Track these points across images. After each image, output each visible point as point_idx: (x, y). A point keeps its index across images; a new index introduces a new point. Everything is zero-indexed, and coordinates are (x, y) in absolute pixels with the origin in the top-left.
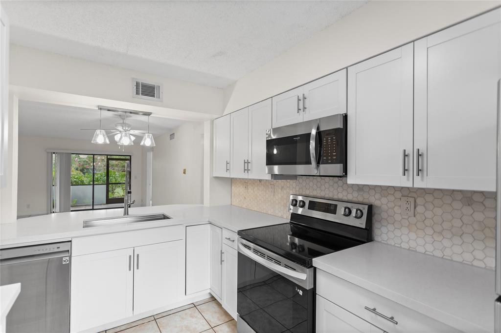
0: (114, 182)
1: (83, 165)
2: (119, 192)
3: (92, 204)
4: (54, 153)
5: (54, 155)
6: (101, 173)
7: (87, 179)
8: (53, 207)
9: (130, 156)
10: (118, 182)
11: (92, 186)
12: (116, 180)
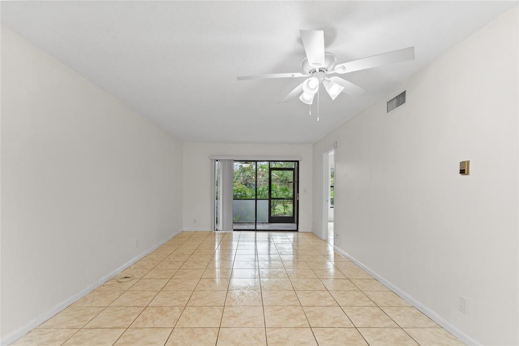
0: (275, 197)
1: (246, 180)
2: (280, 209)
3: (254, 222)
4: (217, 161)
5: (217, 162)
6: (263, 186)
7: (250, 193)
8: (217, 223)
9: (298, 162)
10: (279, 197)
11: (254, 201)
12: (277, 195)
